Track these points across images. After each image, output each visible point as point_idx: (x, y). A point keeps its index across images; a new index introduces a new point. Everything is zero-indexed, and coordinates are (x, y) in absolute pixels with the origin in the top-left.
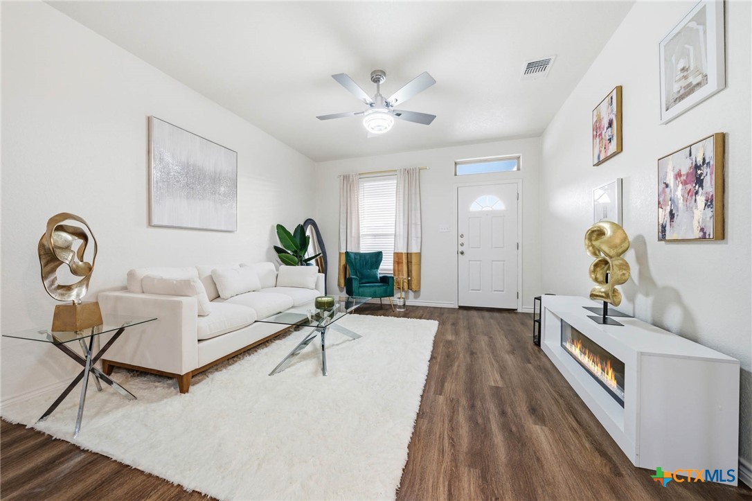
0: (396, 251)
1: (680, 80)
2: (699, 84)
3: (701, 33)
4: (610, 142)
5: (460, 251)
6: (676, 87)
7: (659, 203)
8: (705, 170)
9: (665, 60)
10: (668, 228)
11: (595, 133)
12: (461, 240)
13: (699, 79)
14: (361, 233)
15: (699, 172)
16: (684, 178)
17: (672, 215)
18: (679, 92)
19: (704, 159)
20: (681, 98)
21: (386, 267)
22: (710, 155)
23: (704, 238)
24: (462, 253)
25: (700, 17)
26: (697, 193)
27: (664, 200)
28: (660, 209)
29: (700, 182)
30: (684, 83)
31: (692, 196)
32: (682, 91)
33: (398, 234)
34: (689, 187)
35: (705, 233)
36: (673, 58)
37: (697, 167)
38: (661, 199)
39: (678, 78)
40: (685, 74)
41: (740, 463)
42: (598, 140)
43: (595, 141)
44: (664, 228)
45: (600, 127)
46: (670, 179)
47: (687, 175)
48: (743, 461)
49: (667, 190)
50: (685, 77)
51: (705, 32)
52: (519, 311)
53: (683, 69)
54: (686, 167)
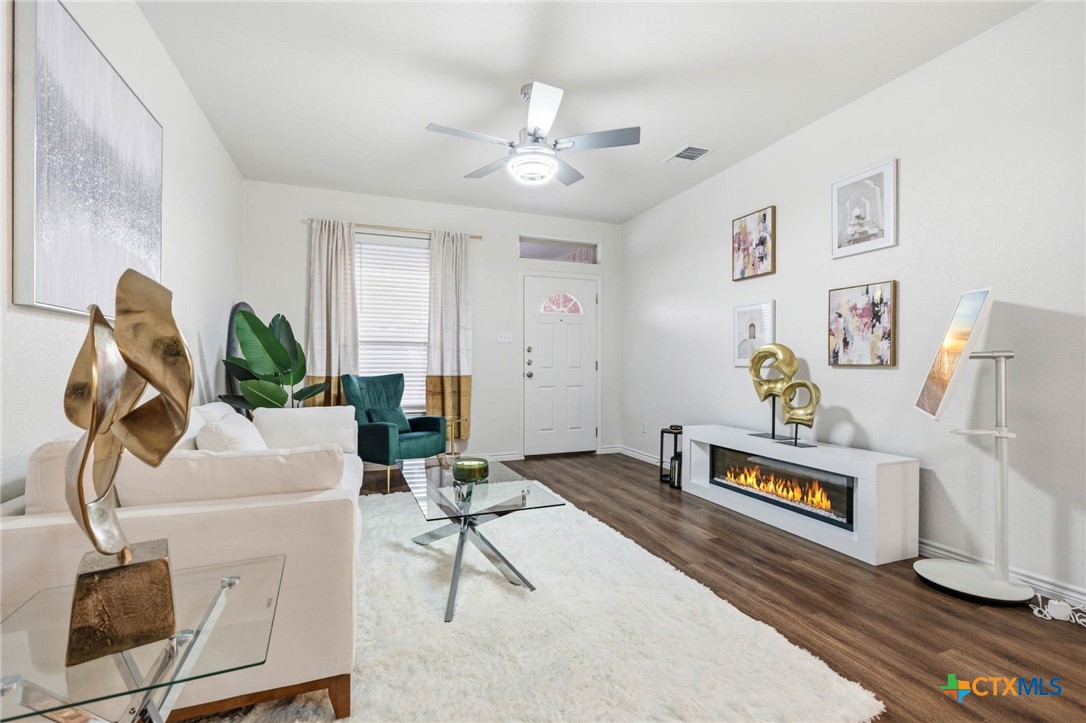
0: (430, 374)
1: (854, 225)
2: (875, 235)
3: (879, 195)
4: (762, 260)
5: (527, 372)
6: (850, 230)
7: (830, 330)
8: (883, 308)
9: (838, 202)
10: (841, 354)
11: (736, 245)
12: (528, 356)
13: (875, 231)
14: (360, 339)
15: (876, 309)
16: (859, 312)
17: (846, 343)
18: (853, 235)
19: (882, 300)
20: (856, 241)
21: (414, 400)
22: (888, 296)
23: (881, 364)
24: (530, 376)
25: (878, 179)
26: (874, 326)
27: (836, 328)
28: (832, 337)
29: (877, 317)
30: (858, 229)
31: (868, 328)
32: (857, 236)
33: (432, 342)
34: (865, 320)
35: (882, 361)
36: (848, 203)
37: (874, 305)
38: (832, 327)
39: (852, 222)
40: (861, 221)
41: (920, 542)
42: (741, 254)
43: (736, 255)
44: (836, 354)
45: (745, 242)
46: (845, 311)
47: (864, 309)
48: (924, 540)
49: (841, 320)
50: (861, 225)
51: (882, 194)
52: (598, 452)
53: (858, 217)
54: (862, 302)
